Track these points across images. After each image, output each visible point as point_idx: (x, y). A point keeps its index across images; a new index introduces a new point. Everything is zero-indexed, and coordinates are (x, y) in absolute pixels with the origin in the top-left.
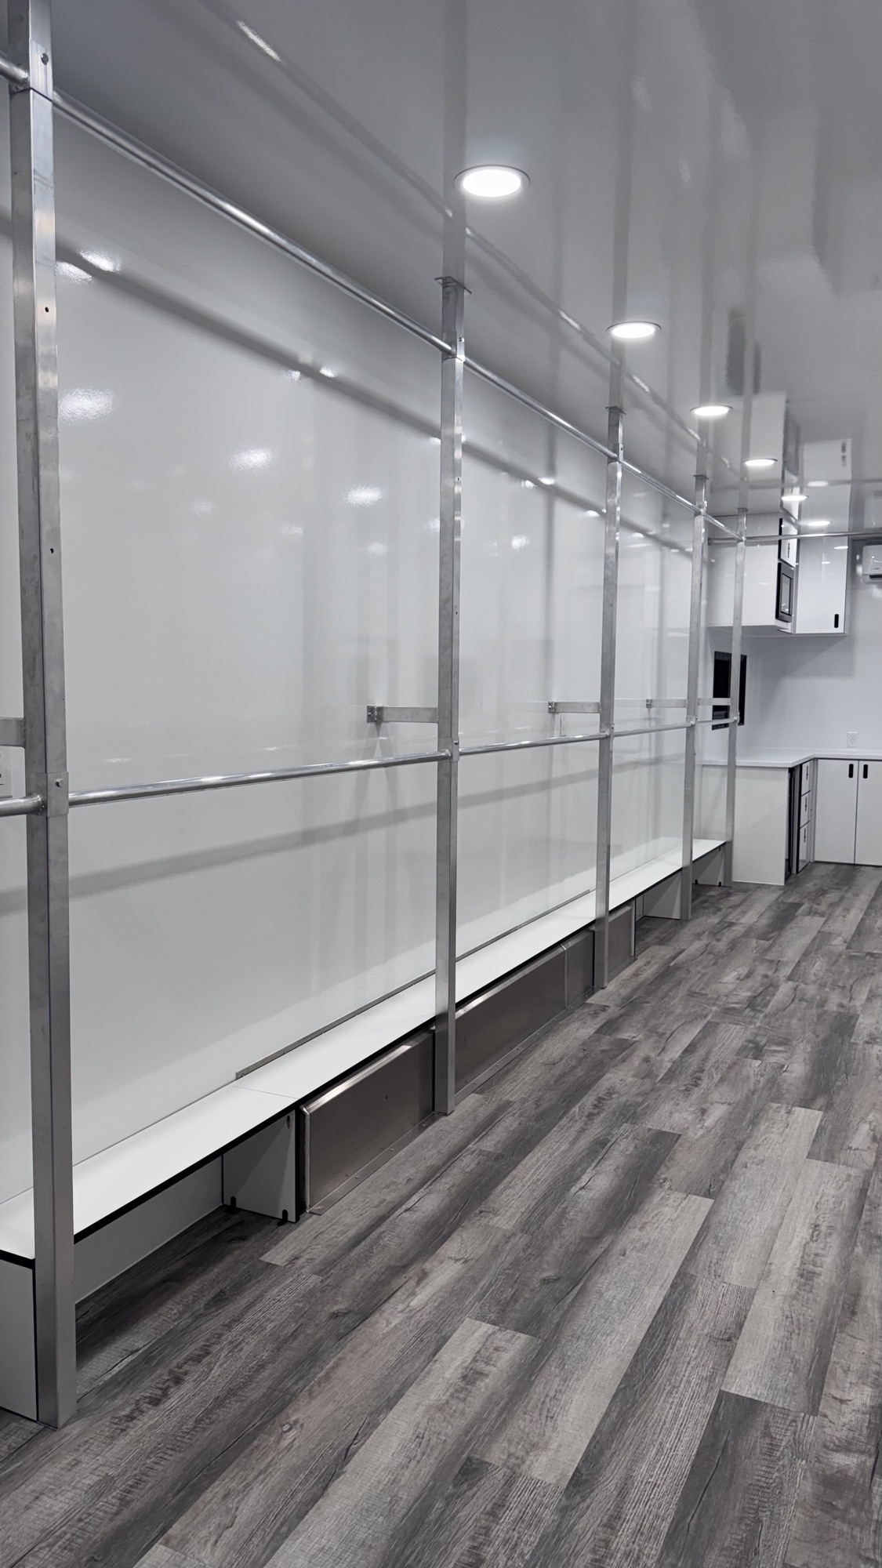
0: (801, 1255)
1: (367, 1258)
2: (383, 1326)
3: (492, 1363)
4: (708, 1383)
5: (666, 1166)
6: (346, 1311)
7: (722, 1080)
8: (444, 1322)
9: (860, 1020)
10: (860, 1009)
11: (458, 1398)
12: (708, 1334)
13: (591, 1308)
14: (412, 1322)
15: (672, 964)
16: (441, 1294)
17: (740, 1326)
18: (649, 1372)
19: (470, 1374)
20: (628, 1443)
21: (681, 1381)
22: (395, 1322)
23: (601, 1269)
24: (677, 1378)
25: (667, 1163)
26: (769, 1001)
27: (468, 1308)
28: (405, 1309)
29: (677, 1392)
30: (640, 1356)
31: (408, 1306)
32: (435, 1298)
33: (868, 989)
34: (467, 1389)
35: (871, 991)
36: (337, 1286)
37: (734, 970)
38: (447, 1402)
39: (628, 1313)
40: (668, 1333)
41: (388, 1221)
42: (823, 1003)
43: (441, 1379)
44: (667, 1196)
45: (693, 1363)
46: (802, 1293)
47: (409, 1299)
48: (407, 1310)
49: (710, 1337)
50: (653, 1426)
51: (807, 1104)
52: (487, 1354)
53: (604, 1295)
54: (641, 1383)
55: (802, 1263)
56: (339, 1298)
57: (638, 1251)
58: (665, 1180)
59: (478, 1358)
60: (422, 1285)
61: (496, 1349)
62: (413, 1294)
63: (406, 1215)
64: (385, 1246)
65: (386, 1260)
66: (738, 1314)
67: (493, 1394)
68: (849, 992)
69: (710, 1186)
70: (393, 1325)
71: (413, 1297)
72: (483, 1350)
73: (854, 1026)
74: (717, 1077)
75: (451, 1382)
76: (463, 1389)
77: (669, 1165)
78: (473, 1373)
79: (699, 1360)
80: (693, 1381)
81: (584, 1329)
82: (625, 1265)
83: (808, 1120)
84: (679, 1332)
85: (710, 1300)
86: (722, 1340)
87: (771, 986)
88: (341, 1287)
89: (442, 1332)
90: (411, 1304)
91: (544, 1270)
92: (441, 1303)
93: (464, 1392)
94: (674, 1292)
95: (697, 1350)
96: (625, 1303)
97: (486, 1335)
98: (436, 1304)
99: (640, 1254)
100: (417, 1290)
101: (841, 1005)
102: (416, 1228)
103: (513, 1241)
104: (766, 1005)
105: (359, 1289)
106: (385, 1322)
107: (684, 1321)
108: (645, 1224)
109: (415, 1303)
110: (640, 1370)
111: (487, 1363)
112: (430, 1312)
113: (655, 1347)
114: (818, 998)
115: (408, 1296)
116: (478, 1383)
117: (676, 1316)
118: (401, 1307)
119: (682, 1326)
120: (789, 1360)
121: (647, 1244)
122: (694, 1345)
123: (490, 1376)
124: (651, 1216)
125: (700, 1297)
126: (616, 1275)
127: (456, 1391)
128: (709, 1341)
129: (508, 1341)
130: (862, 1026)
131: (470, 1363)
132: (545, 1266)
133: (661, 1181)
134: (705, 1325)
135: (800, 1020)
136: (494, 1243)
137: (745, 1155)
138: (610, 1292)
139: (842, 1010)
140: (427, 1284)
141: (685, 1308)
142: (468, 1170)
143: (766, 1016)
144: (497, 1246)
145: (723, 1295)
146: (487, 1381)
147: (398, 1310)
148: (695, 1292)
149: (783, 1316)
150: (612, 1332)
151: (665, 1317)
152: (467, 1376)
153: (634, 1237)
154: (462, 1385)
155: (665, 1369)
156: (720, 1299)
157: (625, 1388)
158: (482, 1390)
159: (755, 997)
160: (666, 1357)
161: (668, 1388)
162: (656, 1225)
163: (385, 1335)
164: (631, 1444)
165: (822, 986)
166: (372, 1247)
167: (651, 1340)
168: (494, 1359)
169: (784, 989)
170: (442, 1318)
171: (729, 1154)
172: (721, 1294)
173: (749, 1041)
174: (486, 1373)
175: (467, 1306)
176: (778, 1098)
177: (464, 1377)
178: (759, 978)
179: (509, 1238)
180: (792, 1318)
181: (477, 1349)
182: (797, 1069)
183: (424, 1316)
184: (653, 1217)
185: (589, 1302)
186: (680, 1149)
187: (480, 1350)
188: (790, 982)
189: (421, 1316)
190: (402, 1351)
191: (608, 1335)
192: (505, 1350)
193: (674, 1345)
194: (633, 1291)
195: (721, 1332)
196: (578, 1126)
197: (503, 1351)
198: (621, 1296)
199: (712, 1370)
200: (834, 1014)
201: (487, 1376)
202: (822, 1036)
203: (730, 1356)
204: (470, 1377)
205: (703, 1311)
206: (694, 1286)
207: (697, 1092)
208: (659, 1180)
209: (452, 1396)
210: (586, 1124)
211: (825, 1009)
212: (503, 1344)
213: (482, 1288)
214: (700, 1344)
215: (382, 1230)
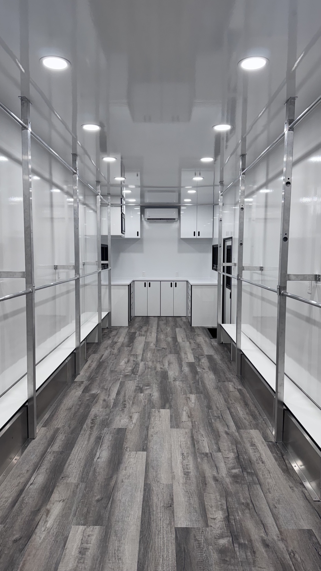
0: (182, 466)
1: (21, 510)
2: (39, 539)
3: (89, 542)
4: (170, 526)
5: (125, 442)
6: (19, 538)
7: (133, 403)
8: (64, 530)
9: (169, 373)
10: (167, 369)
11: (81, 562)
12: (163, 506)
13: (118, 507)
14: (50, 534)
15: (101, 361)
16: (58, 518)
17: (172, 499)
18: (148, 528)
19: (82, 550)
20: (151, 560)
21: (161, 528)
22: (43, 536)
23: (117, 490)
24: (159, 527)
25: (125, 441)
26: (138, 370)
27: (71, 521)
28: (45, 529)
29: (161, 533)
30: (143, 522)
31: (46, 528)
32: (56, 520)
33: (167, 361)
34: (83, 557)
35: (168, 362)
36: (12, 527)
37: (123, 360)
38: (77, 566)
39: (133, 505)
40: (149, 510)
41: (24, 491)
42: (155, 368)
43: (71, 557)
44: (130, 454)
45: (162, 519)
46: (187, 481)
47: (46, 524)
48: (46, 529)
49: (164, 507)
50: (157, 550)
51: (163, 407)
52: (86, 539)
53: (122, 500)
54: (147, 533)
55: (184, 469)
56: (15, 532)
57: (127, 479)
58: (127, 448)
59: (83, 542)
60: (49, 516)
61: (89, 536)
62: (46, 521)
63: (31, 487)
64: (27, 503)
65: (29, 509)
66: (170, 495)
67: (94, 556)
68: (161, 362)
69: (143, 446)
70: (42, 538)
71: (47, 523)
72: (83, 538)
73: (168, 375)
74: (131, 402)
75: (75, 556)
76: (82, 558)
77: (126, 441)
78: (83, 549)
79: (163, 517)
80: (165, 527)
81: (119, 517)
82: (125, 486)
83: (165, 413)
84: (153, 508)
85: (159, 492)
86: (168, 507)
87: (137, 364)
88: (14, 527)
89: (64, 535)
90: (47, 526)
91: (95, 496)
92: (60, 522)
93: (82, 559)
94: (146, 492)
95: (161, 514)
96: (130, 502)
97: (83, 531)
98: (58, 523)
99: (128, 480)
100: (47, 519)
101: (161, 368)
102: (38, 491)
103: (79, 487)
104: (138, 372)
105: (22, 525)
106: (38, 537)
107: (153, 503)
108: (126, 467)
109: (49, 525)
110: (145, 528)
111: (87, 543)
112: (56, 527)
113: (147, 517)
114: (153, 366)
115: (45, 523)
116: (87, 553)
117: (150, 502)
118: (43, 529)
119: (153, 505)
120: (193, 508)
121: (130, 475)
122: (160, 512)
123: (90, 549)
124: (127, 463)
125: (155, 492)
126: (123, 491)
127: (79, 560)
128: (164, 509)
129: (92, 531)
130: (170, 375)
131: (81, 545)
132: (95, 494)
133: (126, 448)
134: (161, 503)
135: (150, 376)
136: (72, 490)
137: (151, 431)
138: (123, 499)
139: (162, 370)
140: (51, 515)
141: (151, 497)
142: (51, 461)
143: (139, 376)
144: (74, 491)
145: (163, 489)
146: (90, 551)
147: (43, 530)
148: (152, 490)
149: (185, 491)
150: (130, 515)
151: (146, 503)
152: (81, 551)
153: (124, 473)
154: (80, 556)
155: (154, 525)
156: (162, 491)
157: (142, 537)
158: (89, 556)
159: (133, 369)
160: (152, 520)
161: (157, 532)
162: (130, 467)
163: (41, 544)
164: (152, 560)
165: (153, 362)
166: (21, 505)
167: (144, 514)
168: (89, 541)
169: (142, 365)
170: (62, 529)
171: (145, 432)
172: (162, 489)
173: (137, 387)
174: (88, 547)
175: (70, 520)
176: (153, 407)
177: (80, 552)
178: (132, 362)
179: (77, 486)
180: (188, 492)
181: (81, 539)
182: (156, 395)
183: (54, 530)
184: (128, 464)
185: (117, 505)
186: (128, 434)
187: (82, 538)
188: (143, 362)
189: (53, 530)
190: (51, 549)
191: (129, 517)
192: (92, 535)
193: (153, 514)
194: (131, 496)
195: (167, 504)
196: (88, 432)
197: (91, 536)
198: (127, 499)
199: (169, 520)
200: (160, 372)
201: (89, 549)
202: (159, 381)
203: (173, 512)
204: (83, 551)
205: (158, 497)
206: (152, 488)
207: (126, 410)
208: (125, 448)
209: (78, 562)
210: (91, 431)
211: (157, 370)
212: (90, 533)
213: (74, 510)
214: (162, 511)
215: (23, 496)
